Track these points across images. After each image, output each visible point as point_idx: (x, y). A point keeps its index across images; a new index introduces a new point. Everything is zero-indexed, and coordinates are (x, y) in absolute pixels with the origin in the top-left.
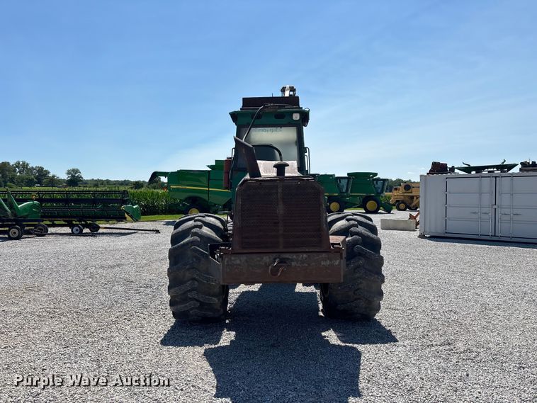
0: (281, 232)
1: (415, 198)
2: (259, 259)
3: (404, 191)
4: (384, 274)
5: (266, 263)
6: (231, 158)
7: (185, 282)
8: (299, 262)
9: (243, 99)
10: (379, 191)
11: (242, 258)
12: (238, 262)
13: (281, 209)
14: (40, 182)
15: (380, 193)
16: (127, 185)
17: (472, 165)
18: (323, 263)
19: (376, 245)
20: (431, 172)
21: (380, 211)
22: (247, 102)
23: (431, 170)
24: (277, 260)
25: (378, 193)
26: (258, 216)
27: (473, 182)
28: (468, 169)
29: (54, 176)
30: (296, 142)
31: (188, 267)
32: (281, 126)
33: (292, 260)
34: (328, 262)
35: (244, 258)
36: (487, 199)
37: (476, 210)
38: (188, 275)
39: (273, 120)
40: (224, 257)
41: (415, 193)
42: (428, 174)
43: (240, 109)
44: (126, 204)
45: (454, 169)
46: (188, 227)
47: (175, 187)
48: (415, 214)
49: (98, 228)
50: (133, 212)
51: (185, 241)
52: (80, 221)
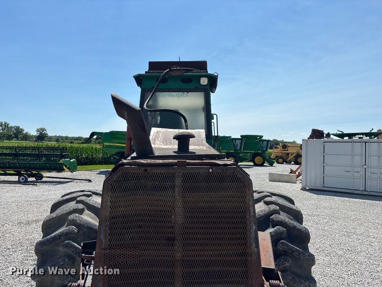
0: (178, 256)
1: (290, 155)
3: (282, 149)
9: (149, 62)
10: (264, 149)
13: (179, 215)
14: (17, 137)
15: (265, 151)
16: (80, 140)
17: (345, 132)
20: (311, 137)
21: (265, 164)
22: (153, 65)
25: (263, 151)
27: (346, 146)
28: (342, 136)
29: (27, 133)
30: (203, 108)
32: (188, 91)
36: (358, 160)
37: (349, 169)
39: (180, 85)
41: (290, 150)
42: (308, 138)
43: (146, 72)
44: (65, 158)
45: (330, 135)
46: (65, 212)
47: (108, 144)
48: (295, 167)
49: (42, 177)
50: (71, 164)
51: (57, 232)
52: (26, 171)
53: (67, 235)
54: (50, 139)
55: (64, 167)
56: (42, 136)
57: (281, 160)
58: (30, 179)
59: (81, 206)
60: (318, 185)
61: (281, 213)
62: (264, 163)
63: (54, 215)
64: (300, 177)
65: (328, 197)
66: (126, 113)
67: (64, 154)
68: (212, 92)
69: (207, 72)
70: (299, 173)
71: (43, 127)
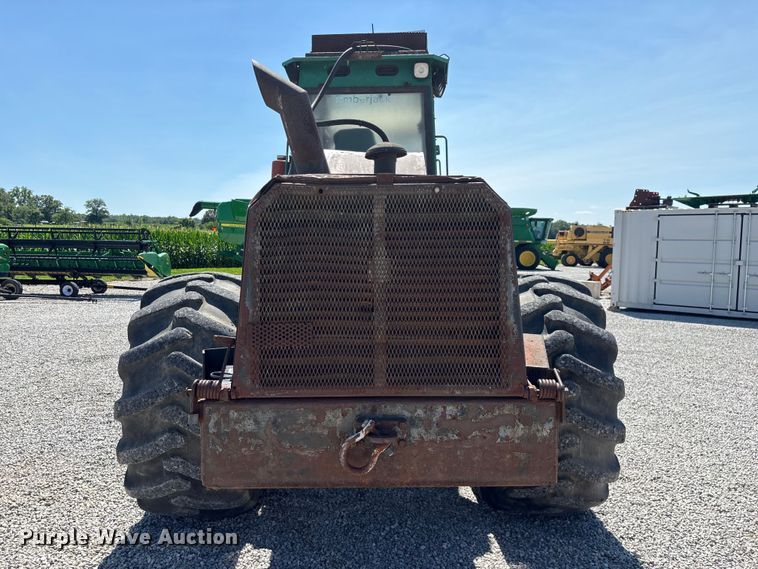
0: (380, 337)
1: (590, 248)
2: (311, 417)
3: (575, 237)
4: (624, 421)
5: (333, 430)
6: (285, 158)
7: (154, 437)
8: (435, 429)
9: (313, 36)
10: (539, 236)
11: (259, 415)
12: (250, 426)
13: (380, 269)
14: (48, 217)
15: (539, 240)
17: (702, 195)
18: (504, 432)
19: (604, 352)
20: (634, 206)
21: (539, 267)
22: (320, 42)
23: (632, 204)
24: (367, 425)
26: (314, 289)
27: (703, 221)
28: (695, 202)
29: (67, 210)
30: (420, 126)
31: (160, 400)
32: (391, 90)
33: (413, 422)
34: (520, 430)
35: (266, 414)
36: (726, 251)
37: (707, 268)
38: (161, 420)
39: (373, 78)
40: (207, 409)
41: (591, 240)
42: (627, 208)
43: (307, 55)
44: (147, 251)
45: (671, 201)
46: (168, 305)
47: (228, 225)
48: (598, 272)
49: (104, 287)
50: (158, 263)
51: (157, 338)
52: (75, 276)
53: (174, 343)
54: (114, 220)
55: (147, 268)
56: (97, 216)
57: (571, 259)
58: (84, 291)
59: (195, 296)
60: (644, 302)
61: (565, 308)
62: (537, 263)
63: (148, 309)
64: (609, 289)
65: (662, 322)
66: (280, 99)
67: (145, 241)
68: (438, 96)
69: (427, 52)
70: (607, 280)
71: (98, 198)
